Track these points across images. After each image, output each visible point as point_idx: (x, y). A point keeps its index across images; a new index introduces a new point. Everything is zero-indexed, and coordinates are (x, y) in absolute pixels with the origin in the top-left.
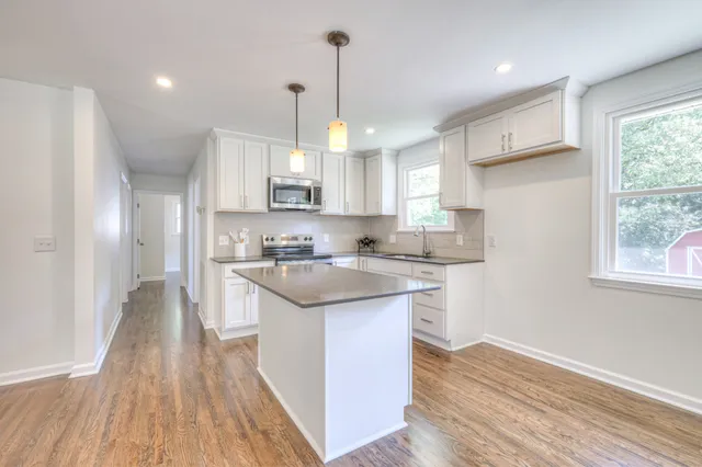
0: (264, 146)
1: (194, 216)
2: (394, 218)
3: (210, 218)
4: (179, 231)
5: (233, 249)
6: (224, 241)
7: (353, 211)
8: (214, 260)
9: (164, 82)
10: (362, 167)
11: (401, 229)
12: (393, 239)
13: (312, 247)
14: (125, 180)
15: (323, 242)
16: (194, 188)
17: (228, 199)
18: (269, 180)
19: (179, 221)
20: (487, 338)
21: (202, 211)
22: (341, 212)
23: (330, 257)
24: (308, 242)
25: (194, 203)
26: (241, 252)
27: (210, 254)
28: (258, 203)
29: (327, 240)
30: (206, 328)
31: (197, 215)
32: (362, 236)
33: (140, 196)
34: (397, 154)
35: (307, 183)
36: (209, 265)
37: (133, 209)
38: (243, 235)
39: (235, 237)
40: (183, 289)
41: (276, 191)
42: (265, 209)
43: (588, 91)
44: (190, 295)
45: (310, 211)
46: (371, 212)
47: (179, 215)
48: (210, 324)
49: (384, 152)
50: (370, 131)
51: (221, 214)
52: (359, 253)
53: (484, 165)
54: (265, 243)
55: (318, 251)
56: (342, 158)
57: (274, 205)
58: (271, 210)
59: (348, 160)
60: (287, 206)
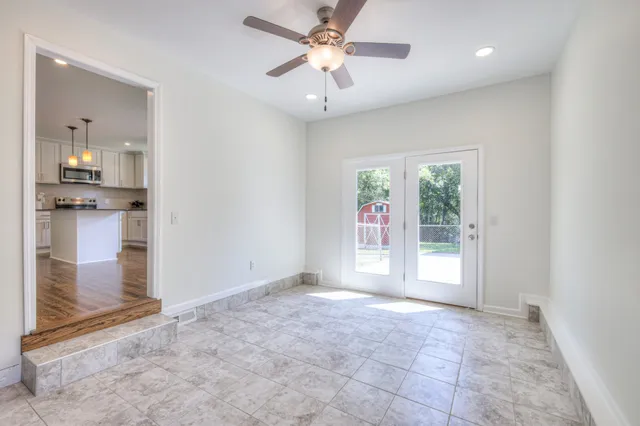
0: (57, 145)
7: (125, 186)
10: (132, 160)
13: (95, 205)
15: (104, 203)
18: (60, 165)
22: (117, 185)
24: (92, 203)
28: (52, 178)
29: (107, 202)
32: (133, 200)
35: (94, 169)
41: (64, 170)
42: (57, 181)
45: (94, 184)
46: (138, 186)
49: (144, 153)
50: (127, 144)
52: (132, 209)
54: (58, 202)
56: (117, 154)
57: (63, 180)
58: (62, 183)
59: (122, 156)
60: (73, 181)
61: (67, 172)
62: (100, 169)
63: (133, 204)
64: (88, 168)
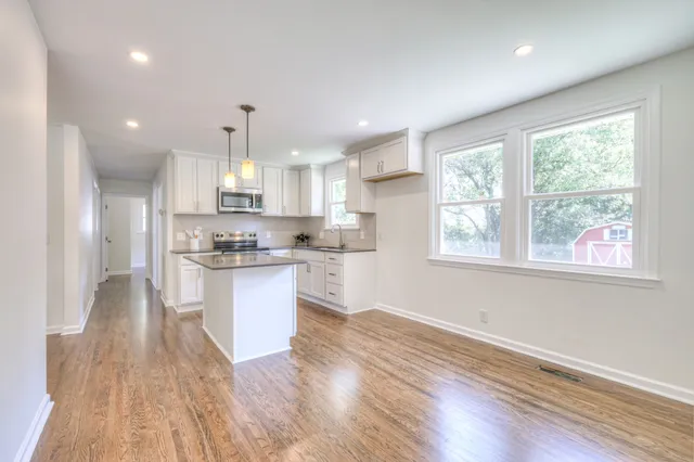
0: (215, 163)
1: (157, 218)
2: (322, 219)
3: (170, 218)
4: (144, 229)
5: (188, 243)
6: (181, 237)
7: (289, 213)
8: (173, 252)
9: (132, 124)
10: (297, 178)
11: (327, 227)
12: (322, 235)
13: (256, 242)
14: (96, 186)
15: (266, 238)
16: (157, 193)
17: (184, 203)
18: (218, 189)
19: (144, 220)
20: (379, 306)
21: (163, 213)
22: (280, 214)
23: (267, 249)
24: (252, 238)
25: (157, 204)
26: (195, 245)
27: (170, 247)
28: (209, 207)
29: (269, 236)
30: (166, 305)
31: (160, 216)
32: (298, 233)
33: (108, 198)
34: (324, 168)
35: (255, 192)
36: (169, 256)
37: (103, 210)
38: (197, 233)
39: (191, 234)
40: (148, 280)
41: (222, 196)
42: (215, 212)
43: (426, 136)
44: (154, 284)
45: (255, 213)
46: (304, 213)
47: (144, 215)
48: (169, 303)
49: (312, 166)
50: (295, 153)
51: (178, 216)
52: (296, 246)
53: (375, 181)
54: (216, 239)
55: (260, 245)
56: (280, 171)
57: (222, 209)
58: (220, 212)
59: (285, 173)
60: (233, 209)
61: (225, 198)
62: (260, 192)
63: (298, 237)
64: (248, 191)
